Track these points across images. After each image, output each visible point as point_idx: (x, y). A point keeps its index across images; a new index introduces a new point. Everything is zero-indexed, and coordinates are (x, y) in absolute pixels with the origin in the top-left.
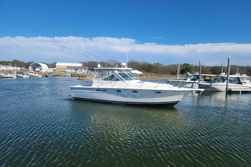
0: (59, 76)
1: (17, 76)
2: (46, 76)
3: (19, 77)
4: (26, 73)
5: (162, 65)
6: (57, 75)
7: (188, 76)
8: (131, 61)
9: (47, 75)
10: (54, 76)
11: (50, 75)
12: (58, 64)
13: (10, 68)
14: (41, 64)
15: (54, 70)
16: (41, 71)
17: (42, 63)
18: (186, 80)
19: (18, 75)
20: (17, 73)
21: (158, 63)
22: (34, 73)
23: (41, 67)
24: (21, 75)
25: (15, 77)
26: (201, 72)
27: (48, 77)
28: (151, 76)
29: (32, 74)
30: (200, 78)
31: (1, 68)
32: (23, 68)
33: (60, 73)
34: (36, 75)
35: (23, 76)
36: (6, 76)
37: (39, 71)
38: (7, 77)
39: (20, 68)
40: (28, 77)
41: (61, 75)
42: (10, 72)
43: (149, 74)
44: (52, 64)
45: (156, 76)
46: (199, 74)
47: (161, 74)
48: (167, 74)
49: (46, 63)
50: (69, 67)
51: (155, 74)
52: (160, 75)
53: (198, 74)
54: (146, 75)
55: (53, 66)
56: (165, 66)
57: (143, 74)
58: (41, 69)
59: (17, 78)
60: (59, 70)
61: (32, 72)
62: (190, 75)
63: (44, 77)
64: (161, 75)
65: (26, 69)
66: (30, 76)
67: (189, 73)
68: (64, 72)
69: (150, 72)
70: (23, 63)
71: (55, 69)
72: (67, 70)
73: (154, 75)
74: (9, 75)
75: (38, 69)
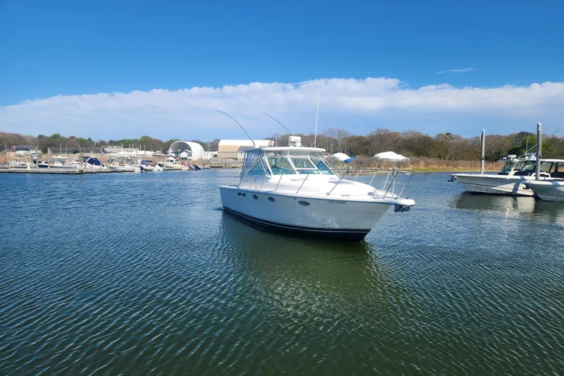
0: (222, 167)
1: (142, 168)
2: (197, 168)
3: (146, 170)
4: (161, 163)
5: (458, 137)
6: (219, 165)
7: (512, 163)
8: (379, 131)
9: (199, 166)
10: (212, 167)
11: (206, 166)
12: (222, 143)
13: (135, 153)
14: (191, 144)
15: (215, 156)
16: (190, 158)
17: (193, 141)
18: (507, 174)
19: (144, 166)
20: (143, 162)
21: (448, 134)
22: (174, 161)
23: (190, 149)
24: (149, 167)
25: (138, 170)
26: (540, 153)
27: (200, 169)
28: (427, 165)
29: (170, 164)
30: (539, 168)
31: (120, 153)
32: (158, 153)
33: (225, 161)
34: (178, 166)
35: (152, 167)
36: (121, 168)
37: (186, 159)
38: (124, 171)
39: (153, 152)
40: (161, 169)
41: (226, 167)
42: (131, 161)
43: (423, 159)
44: (211, 143)
45: (440, 165)
46: (535, 159)
47: (456, 159)
48: (471, 159)
49: (201, 141)
50: (243, 149)
51: (438, 160)
52: (452, 162)
53: (533, 158)
54: (413, 163)
55: (213, 147)
56: (466, 141)
57: (407, 161)
58: (190, 155)
59: (142, 172)
60: (224, 156)
61: (172, 161)
62: (517, 160)
63: (192, 169)
64: (455, 162)
65: (164, 155)
66: (165, 168)
67: (515, 156)
68: (233, 160)
69: (427, 155)
70: (160, 142)
71: (216, 153)
72: (239, 154)
73: (435, 164)
74: (127, 167)
75: (184, 155)
